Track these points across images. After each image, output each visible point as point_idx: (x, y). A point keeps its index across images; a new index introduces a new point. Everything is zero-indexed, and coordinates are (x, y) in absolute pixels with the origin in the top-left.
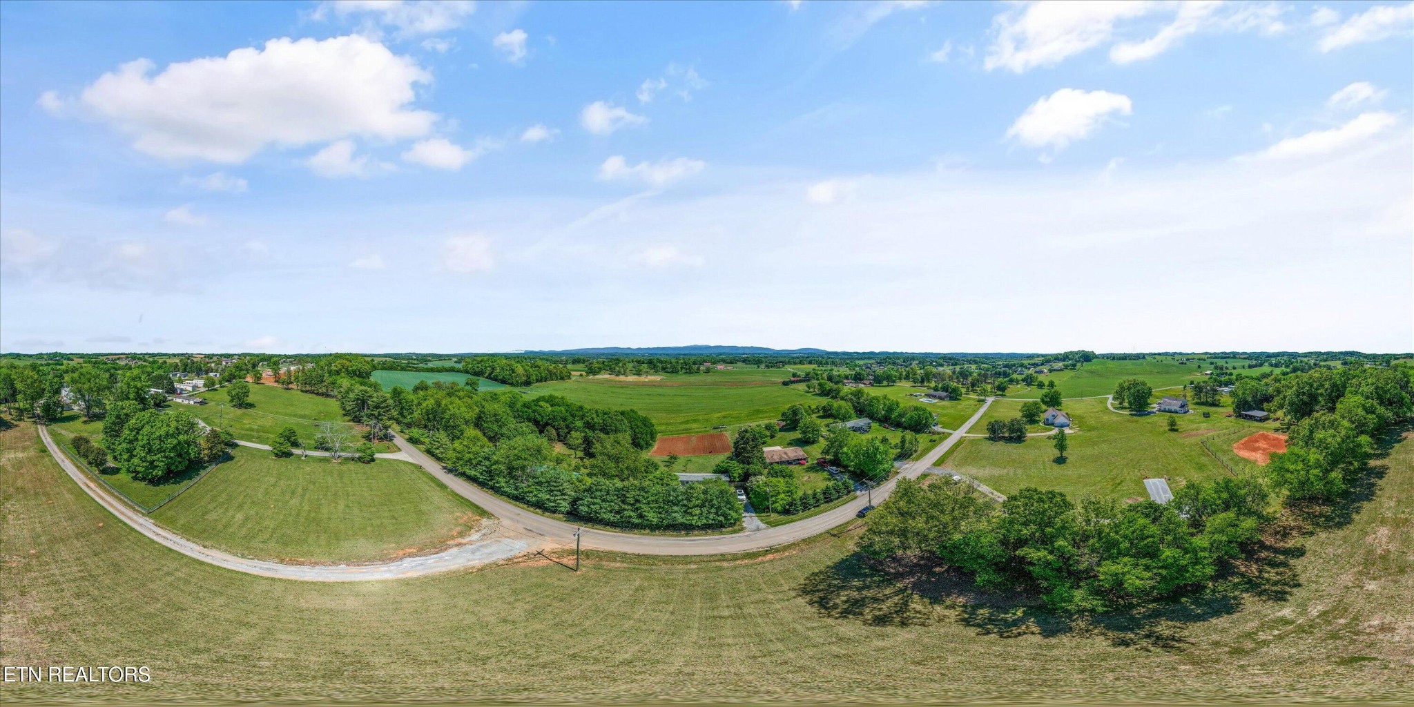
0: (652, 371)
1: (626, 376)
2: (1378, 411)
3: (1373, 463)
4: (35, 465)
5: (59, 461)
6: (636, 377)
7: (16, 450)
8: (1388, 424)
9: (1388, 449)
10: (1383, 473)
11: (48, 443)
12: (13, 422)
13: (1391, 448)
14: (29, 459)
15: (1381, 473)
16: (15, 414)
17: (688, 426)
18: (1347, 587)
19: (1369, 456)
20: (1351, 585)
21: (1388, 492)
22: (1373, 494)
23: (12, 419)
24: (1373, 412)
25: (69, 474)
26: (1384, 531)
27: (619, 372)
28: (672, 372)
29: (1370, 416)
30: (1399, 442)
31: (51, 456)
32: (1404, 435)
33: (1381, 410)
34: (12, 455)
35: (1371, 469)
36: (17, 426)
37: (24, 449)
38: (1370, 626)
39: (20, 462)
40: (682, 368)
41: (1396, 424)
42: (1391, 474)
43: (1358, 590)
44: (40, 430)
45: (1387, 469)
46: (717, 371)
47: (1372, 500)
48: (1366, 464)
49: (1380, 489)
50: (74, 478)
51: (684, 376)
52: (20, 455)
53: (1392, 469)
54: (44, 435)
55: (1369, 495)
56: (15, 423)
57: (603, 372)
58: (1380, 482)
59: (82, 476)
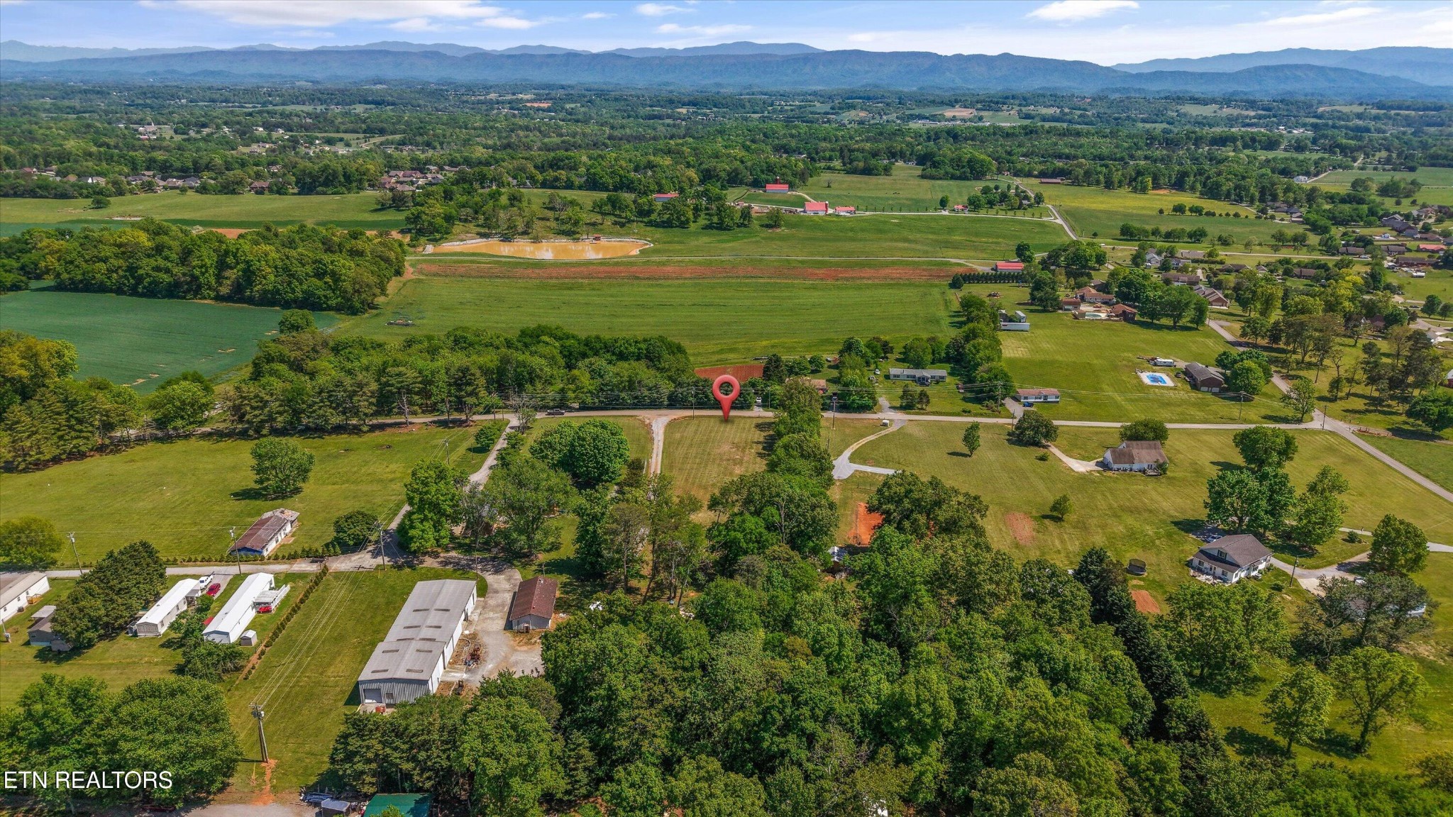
0: (609, 221)
1: (536, 240)
6: (563, 242)
17: (723, 356)
27: (512, 227)
28: (667, 225)
40: (696, 209)
46: (798, 224)
51: (704, 240)
57: (458, 227)
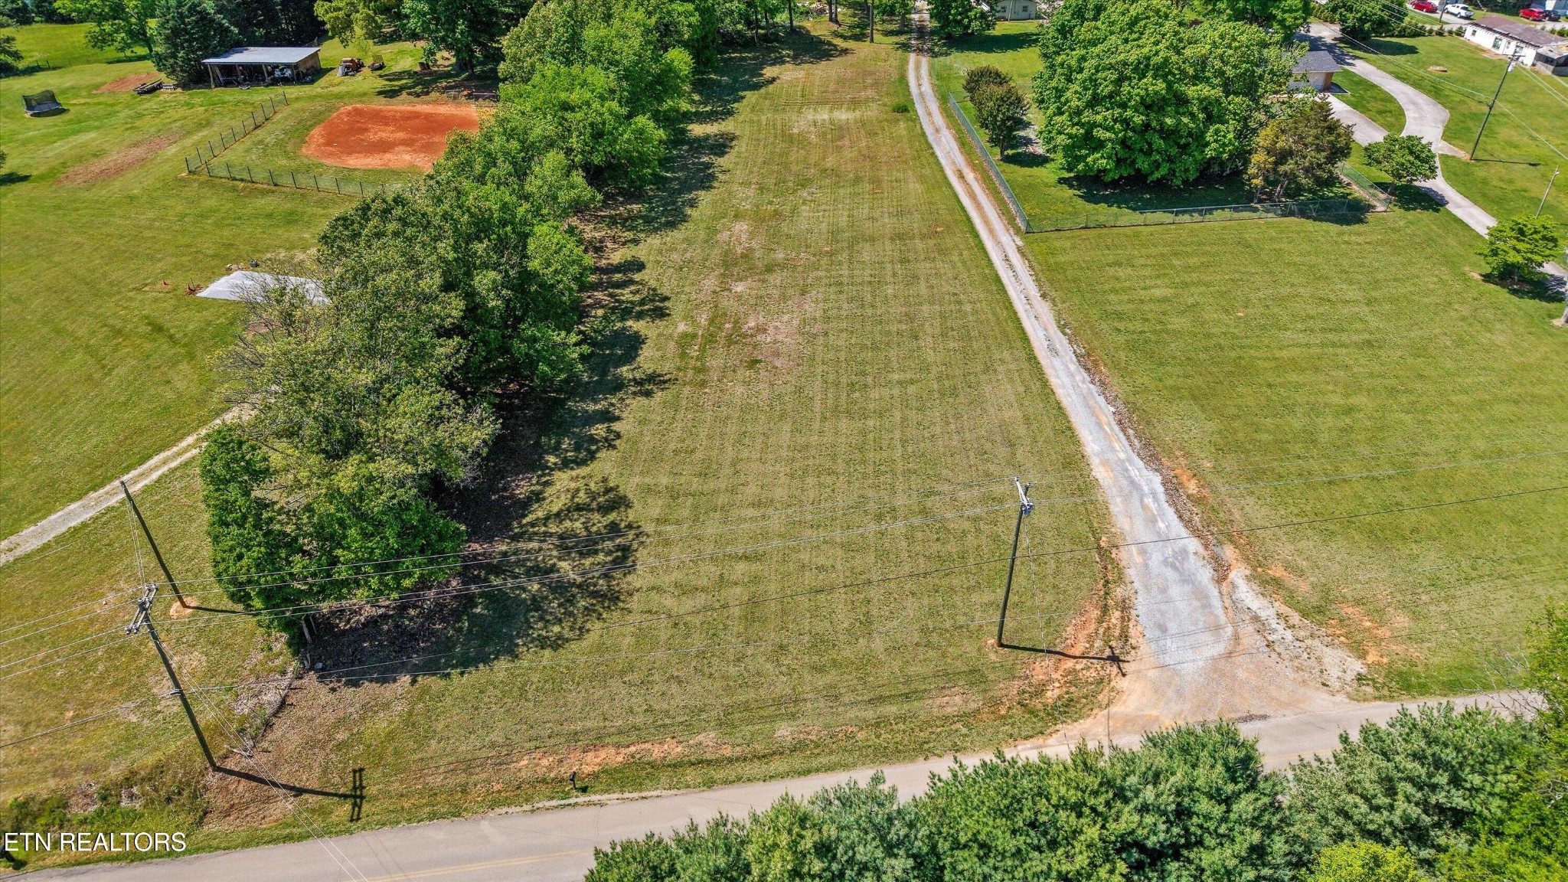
3: (697, 130)
4: (872, 134)
5: (929, 131)
7: (837, 104)
9: (729, 102)
10: (725, 146)
11: (921, 94)
12: (838, 42)
13: (736, 101)
14: (863, 123)
15: (721, 145)
16: (849, 21)
18: (714, 292)
19: (687, 117)
20: (718, 289)
21: (739, 178)
22: (712, 177)
23: (836, 34)
25: (938, 153)
26: (742, 228)
30: (756, 87)
31: (916, 120)
32: (769, 72)
34: (823, 115)
35: (698, 140)
36: (845, 51)
37: (855, 103)
38: (750, 328)
39: (841, 128)
41: (748, 43)
42: (740, 147)
43: (725, 293)
44: (911, 66)
45: (732, 140)
47: (711, 187)
48: (684, 131)
49: (724, 172)
50: (943, 162)
52: (843, 115)
53: (745, 140)
54: (918, 78)
55: (705, 179)
56: (840, 43)
58: (721, 161)
59: (960, 160)
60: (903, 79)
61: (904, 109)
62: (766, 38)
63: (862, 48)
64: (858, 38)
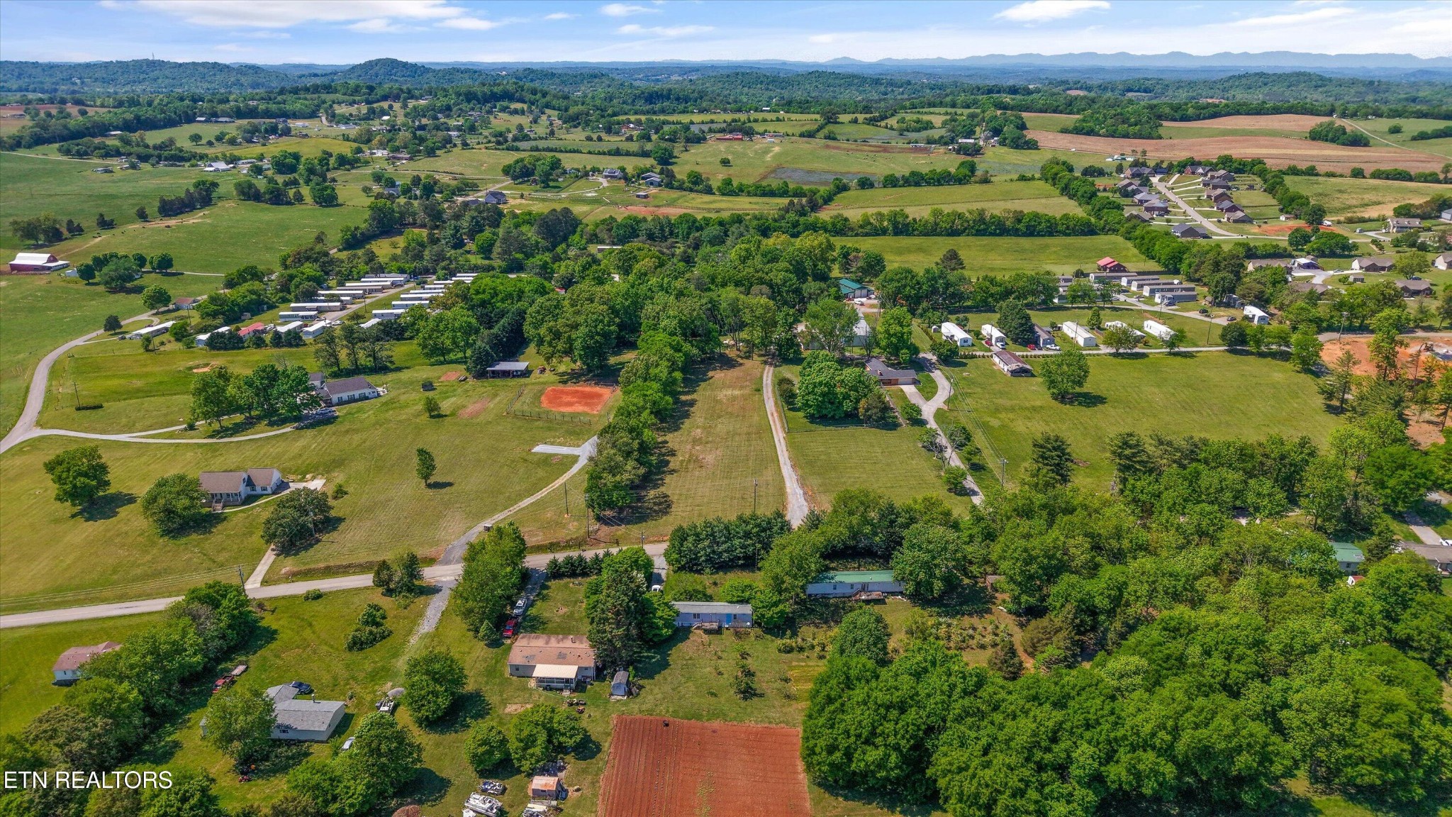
2: (684, 349)
3: (683, 398)
4: (746, 399)
7: (735, 387)
8: (694, 362)
9: (695, 386)
11: (767, 384)
13: (698, 386)
14: (743, 395)
15: (692, 403)
16: (744, 350)
18: (690, 449)
19: (680, 394)
21: (698, 414)
23: (738, 356)
24: (679, 351)
25: (767, 407)
26: (699, 431)
29: (678, 355)
30: (706, 380)
31: (762, 394)
32: (710, 374)
33: (687, 347)
34: (729, 392)
35: (684, 401)
36: (741, 364)
37: (742, 388)
38: (701, 458)
39: (735, 397)
41: (703, 361)
42: (699, 404)
43: (694, 449)
44: (766, 371)
45: (696, 401)
47: (689, 418)
48: (679, 399)
49: (693, 413)
50: (768, 410)
52: (737, 392)
53: (700, 402)
54: (767, 377)
55: (687, 415)
56: (739, 360)
58: (692, 409)
60: (761, 378)
61: (759, 390)
62: (709, 359)
63: (748, 363)
64: (747, 358)
